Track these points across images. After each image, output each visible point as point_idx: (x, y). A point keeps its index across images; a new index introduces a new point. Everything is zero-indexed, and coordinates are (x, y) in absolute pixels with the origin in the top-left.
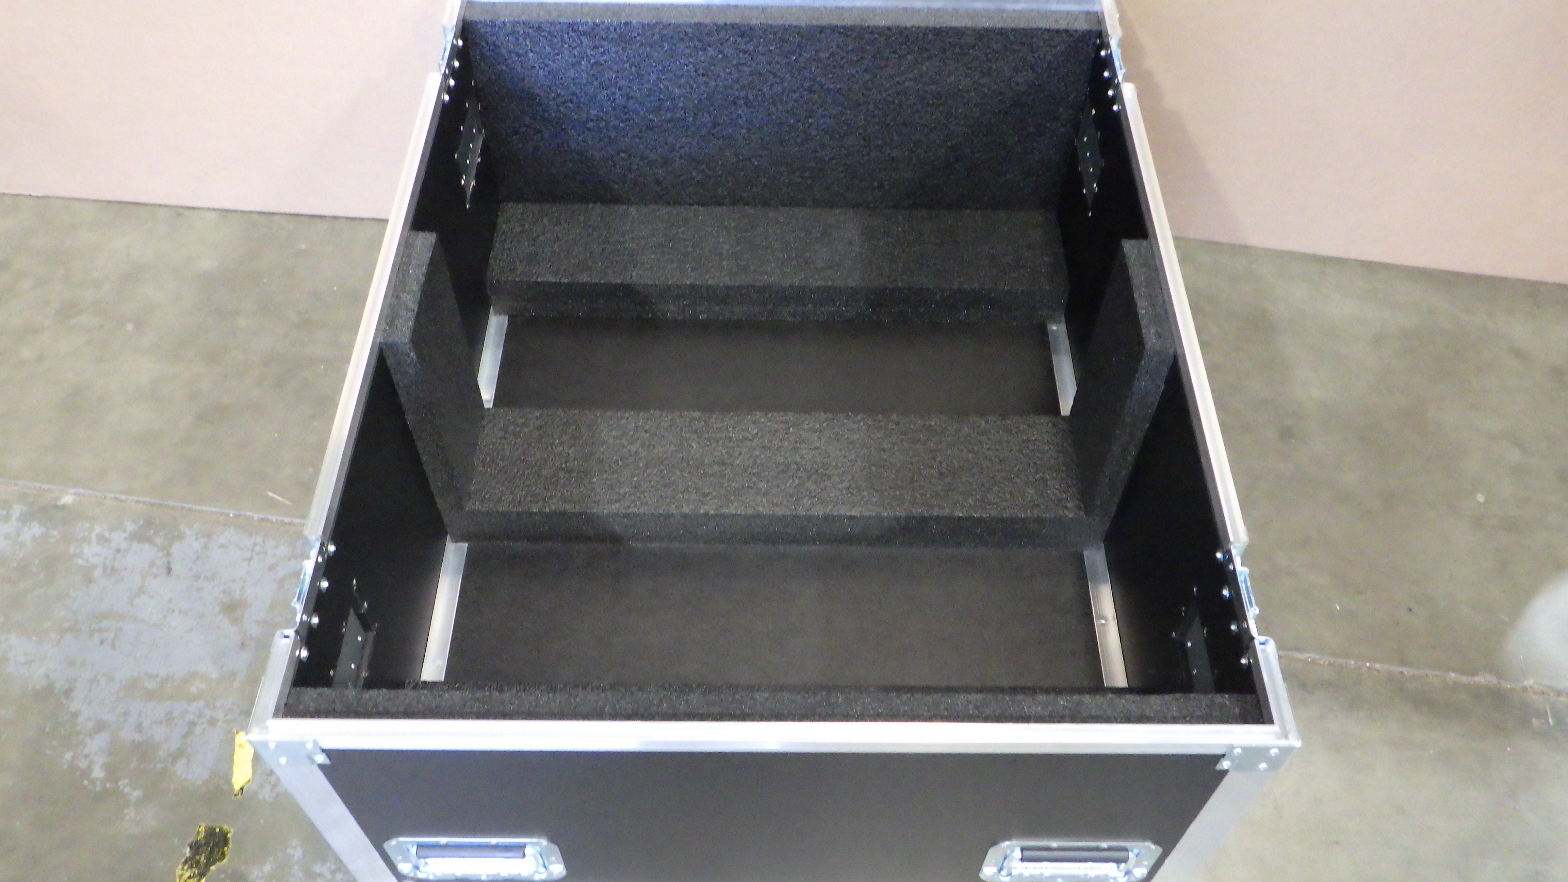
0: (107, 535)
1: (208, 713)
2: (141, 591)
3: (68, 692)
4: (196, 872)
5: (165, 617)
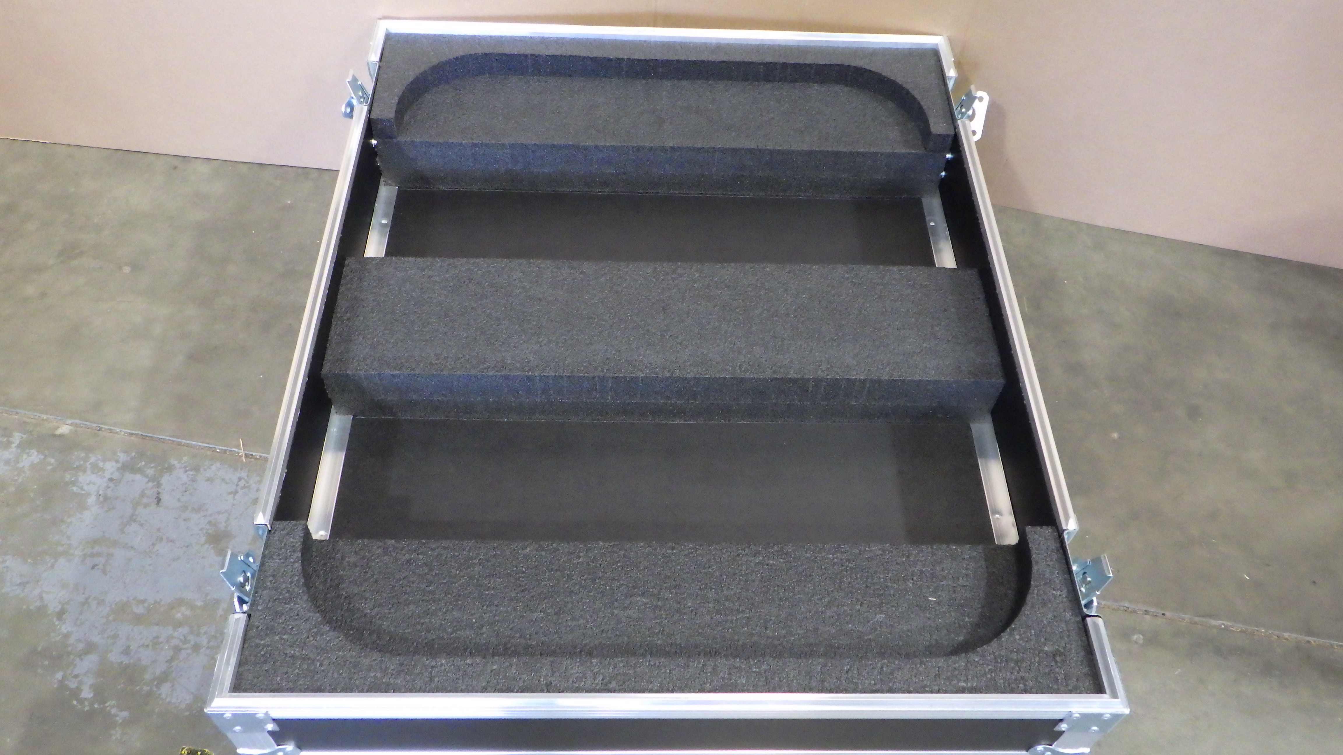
0: (101, 464)
1: (193, 639)
2: (133, 519)
3: (61, 614)
5: (153, 544)
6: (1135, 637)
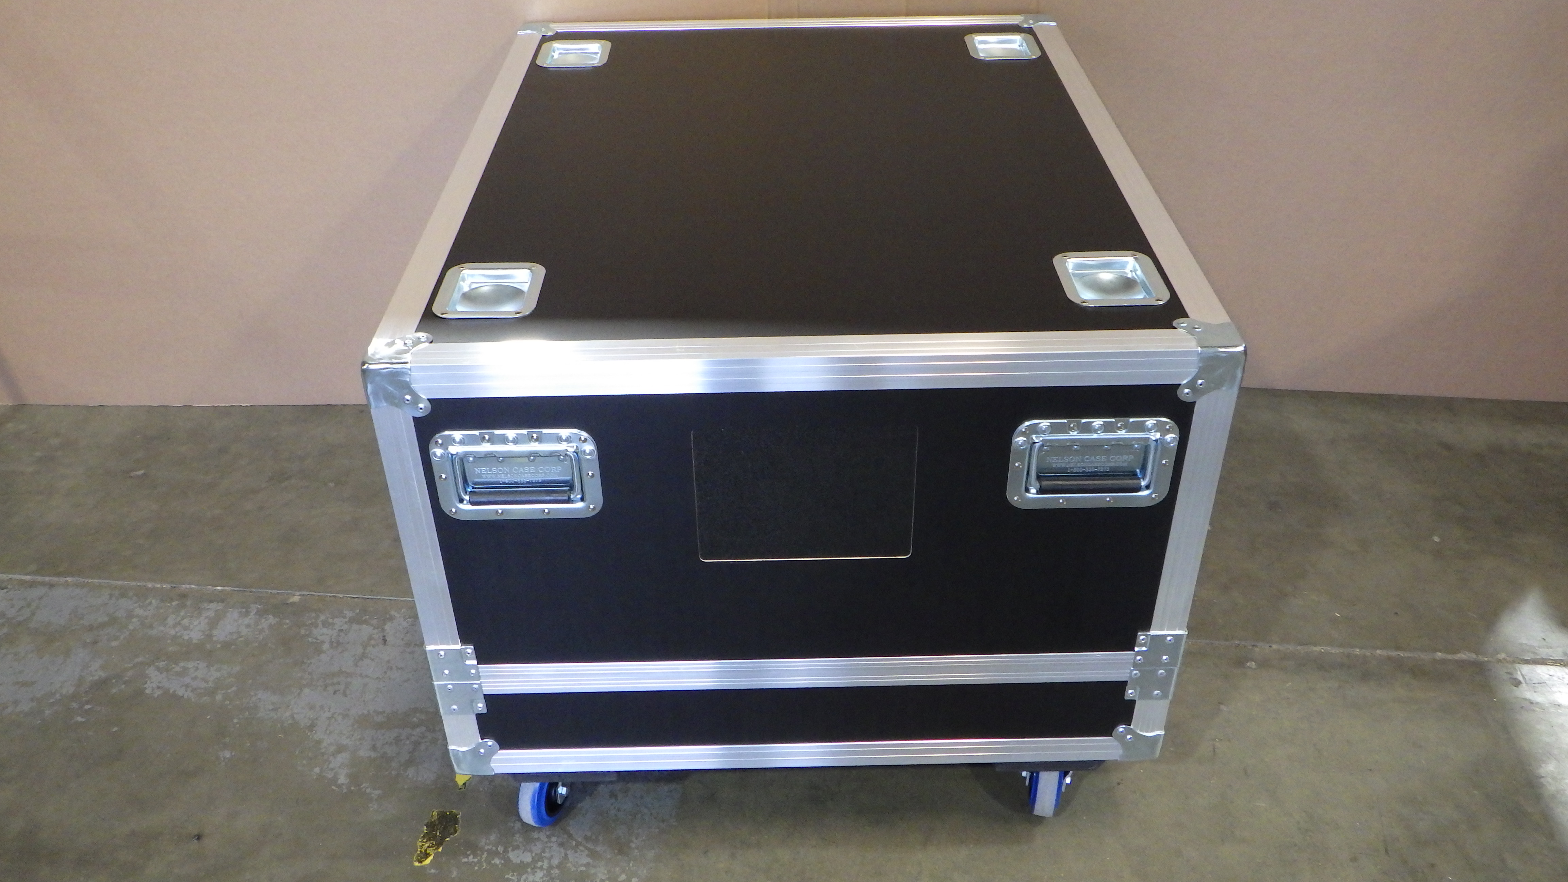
0: (330, 620)
1: (429, 736)
2: (363, 656)
3: (312, 727)
4: (434, 843)
5: (385, 673)
6: (1248, 664)
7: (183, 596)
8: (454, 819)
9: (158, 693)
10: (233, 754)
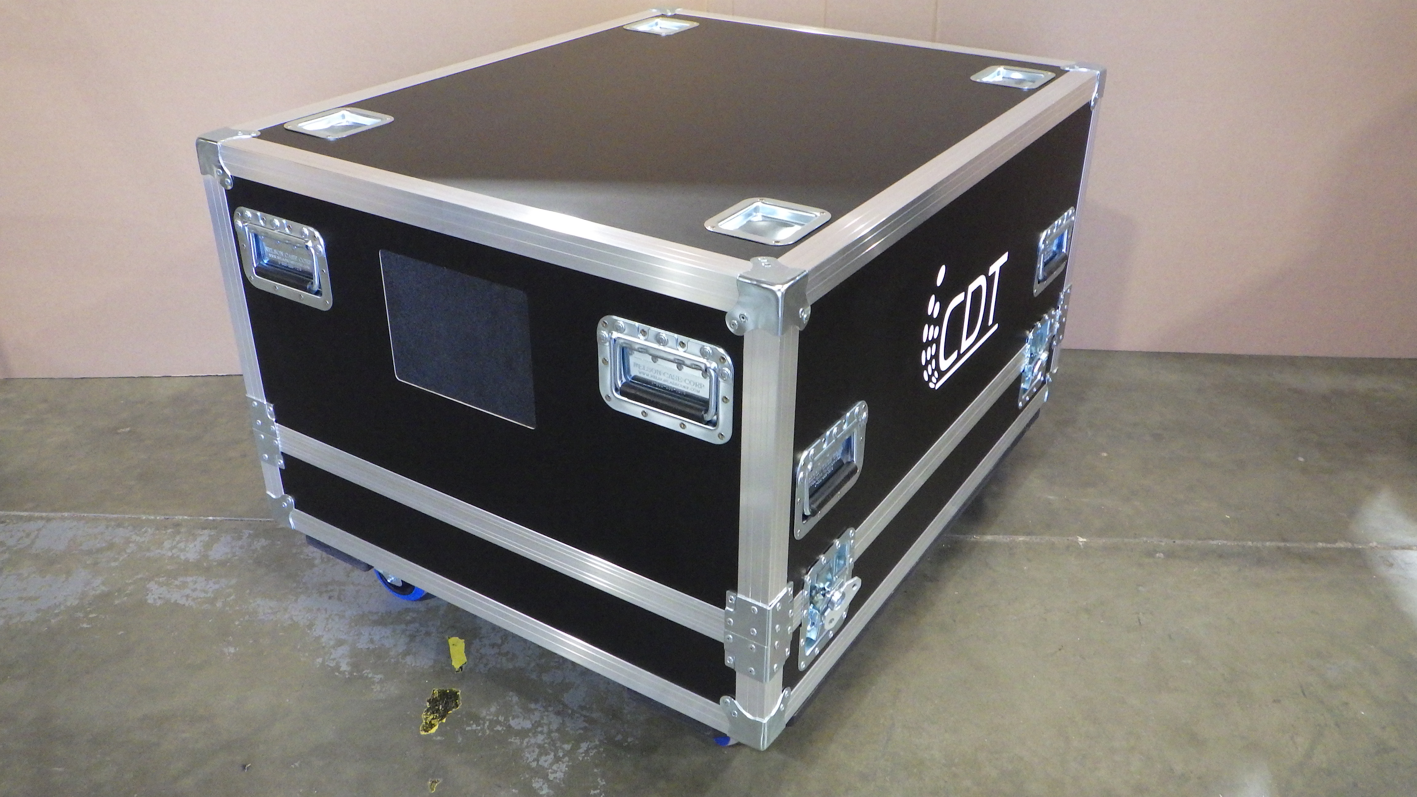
1: (423, 630)
4: (438, 716)
6: (1157, 555)
7: (177, 525)
8: (454, 696)
9: (159, 603)
10: (238, 649)
